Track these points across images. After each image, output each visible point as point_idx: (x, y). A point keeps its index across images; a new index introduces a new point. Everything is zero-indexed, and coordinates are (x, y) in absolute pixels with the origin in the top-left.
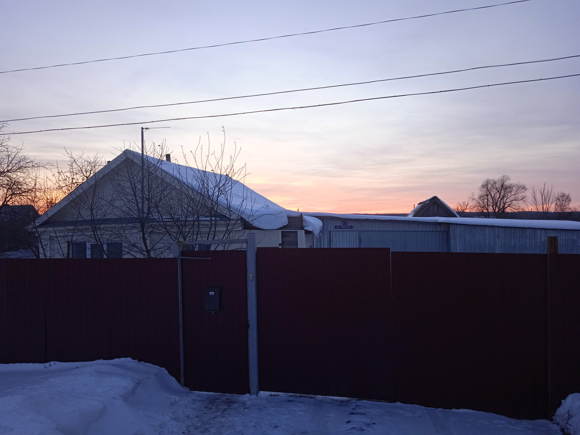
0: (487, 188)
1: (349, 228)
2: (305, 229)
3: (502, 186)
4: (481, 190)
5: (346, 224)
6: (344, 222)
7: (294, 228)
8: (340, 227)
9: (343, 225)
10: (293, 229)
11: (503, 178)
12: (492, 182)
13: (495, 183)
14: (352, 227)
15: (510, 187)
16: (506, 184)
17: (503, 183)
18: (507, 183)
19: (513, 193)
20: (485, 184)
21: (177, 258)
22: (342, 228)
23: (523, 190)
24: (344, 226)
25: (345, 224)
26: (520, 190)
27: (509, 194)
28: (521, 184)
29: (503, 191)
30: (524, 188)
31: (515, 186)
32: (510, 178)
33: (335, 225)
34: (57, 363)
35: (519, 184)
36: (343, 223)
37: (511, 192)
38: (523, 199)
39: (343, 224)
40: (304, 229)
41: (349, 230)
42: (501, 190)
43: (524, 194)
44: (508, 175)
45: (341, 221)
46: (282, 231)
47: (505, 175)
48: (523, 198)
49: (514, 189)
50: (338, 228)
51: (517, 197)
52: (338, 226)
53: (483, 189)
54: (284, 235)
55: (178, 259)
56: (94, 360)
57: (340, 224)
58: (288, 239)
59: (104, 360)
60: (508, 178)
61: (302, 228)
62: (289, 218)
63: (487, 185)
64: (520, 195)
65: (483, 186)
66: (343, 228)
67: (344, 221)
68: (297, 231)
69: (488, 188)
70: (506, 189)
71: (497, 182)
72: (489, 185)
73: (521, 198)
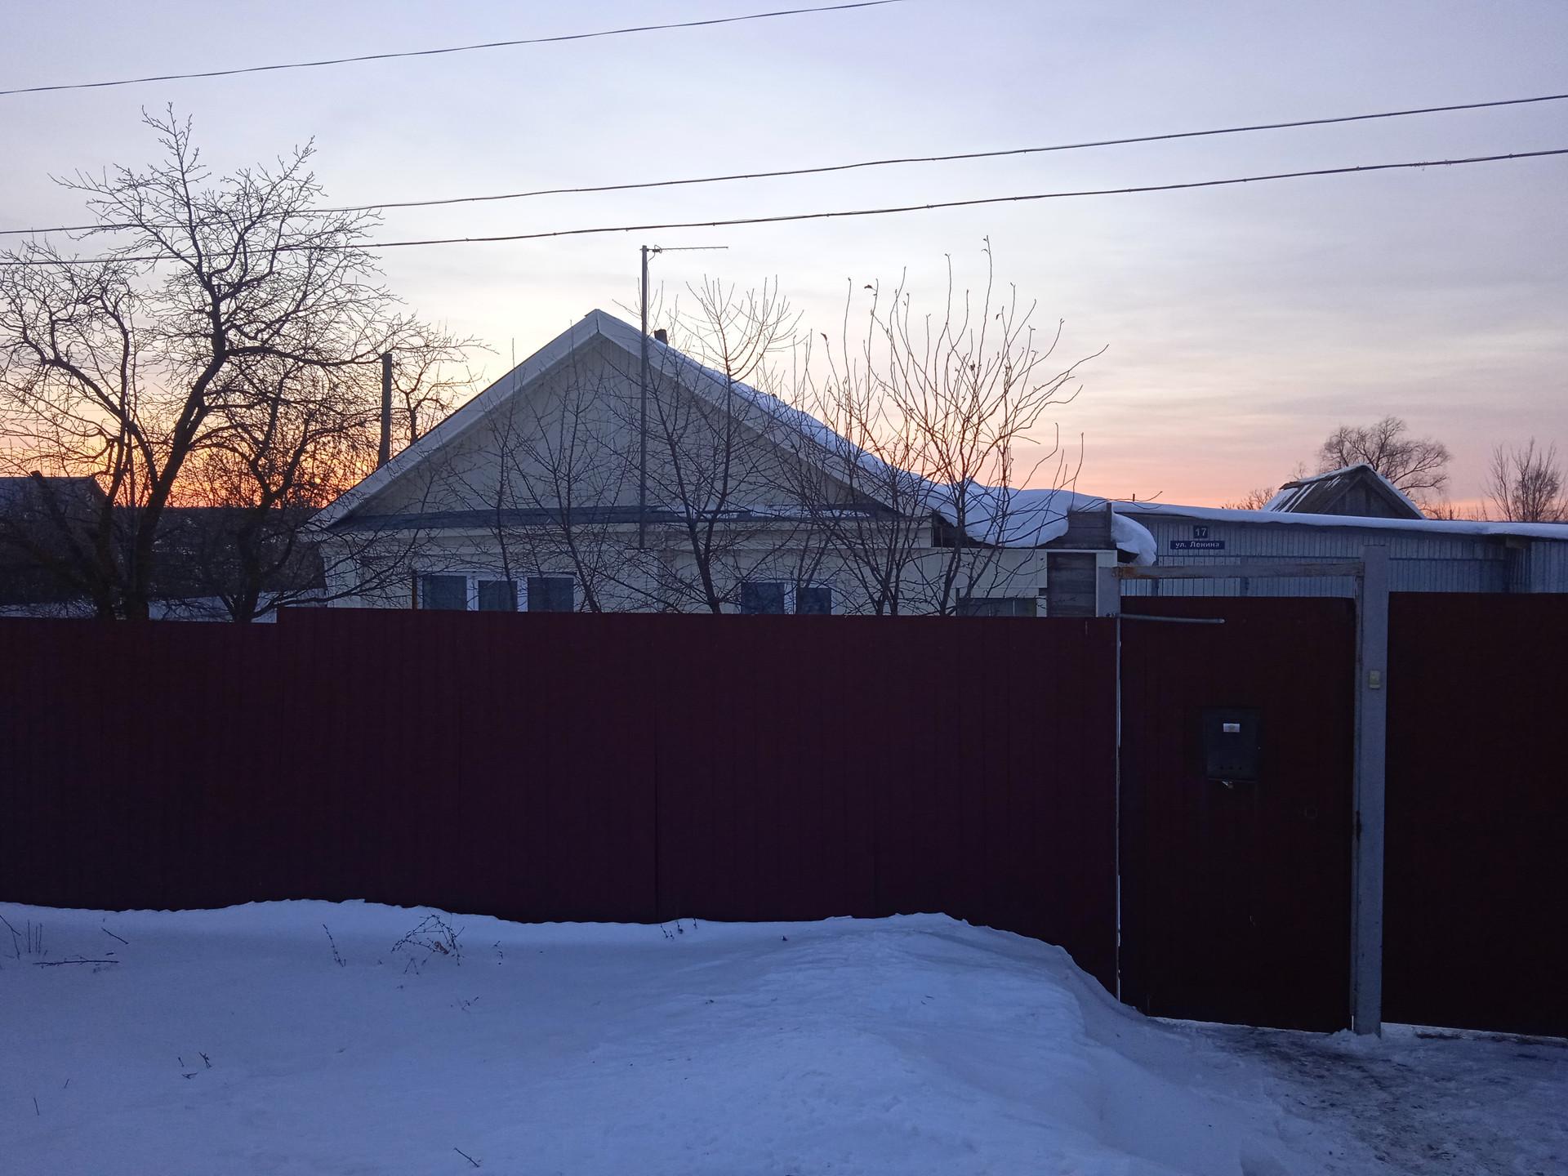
0: (1341, 452)
1: (1212, 548)
2: (1118, 546)
3: (1382, 447)
4: (1325, 456)
5: (1206, 536)
6: (1198, 530)
7: (1085, 545)
8: (1188, 544)
9: (1197, 540)
10: (1082, 547)
11: (1384, 425)
12: (1354, 436)
13: (1363, 438)
14: (1222, 546)
15: (1405, 450)
16: (1394, 441)
17: (1386, 439)
18: (1397, 440)
19: (1412, 466)
20: (1335, 440)
21: (1113, 620)
22: (1193, 548)
23: (1439, 459)
24: (1200, 542)
25: (1201, 536)
26: (1429, 460)
27: (1400, 469)
28: (1432, 442)
29: (1384, 460)
30: (1441, 454)
31: (1418, 449)
32: (1404, 426)
33: (1171, 539)
34: (701, 923)
35: (1428, 443)
36: (1195, 533)
37: (1404, 463)
38: (1438, 485)
39: (1195, 536)
40: (1116, 549)
41: (1212, 552)
42: (1379, 459)
43: (1439, 471)
44: (1399, 417)
45: (1192, 527)
46: (1048, 553)
47: (1391, 417)
48: (1436, 482)
49: (1416, 455)
50: (1179, 548)
51: (1419, 477)
52: (1181, 542)
53: (1329, 455)
54: (1054, 563)
55: (1119, 620)
56: (823, 918)
57: (1185, 534)
58: (1064, 576)
59: (855, 917)
60: (1399, 426)
61: (1111, 545)
62: (1072, 515)
63: (1341, 442)
64: (1431, 472)
65: (1330, 447)
66: (1196, 548)
67: (1200, 527)
68: (1094, 555)
69: (1344, 452)
70: (1392, 455)
71: (1368, 437)
72: (1347, 445)
73: (1432, 481)
